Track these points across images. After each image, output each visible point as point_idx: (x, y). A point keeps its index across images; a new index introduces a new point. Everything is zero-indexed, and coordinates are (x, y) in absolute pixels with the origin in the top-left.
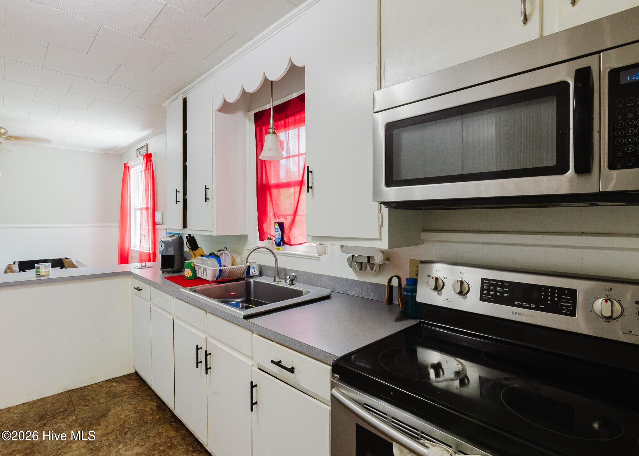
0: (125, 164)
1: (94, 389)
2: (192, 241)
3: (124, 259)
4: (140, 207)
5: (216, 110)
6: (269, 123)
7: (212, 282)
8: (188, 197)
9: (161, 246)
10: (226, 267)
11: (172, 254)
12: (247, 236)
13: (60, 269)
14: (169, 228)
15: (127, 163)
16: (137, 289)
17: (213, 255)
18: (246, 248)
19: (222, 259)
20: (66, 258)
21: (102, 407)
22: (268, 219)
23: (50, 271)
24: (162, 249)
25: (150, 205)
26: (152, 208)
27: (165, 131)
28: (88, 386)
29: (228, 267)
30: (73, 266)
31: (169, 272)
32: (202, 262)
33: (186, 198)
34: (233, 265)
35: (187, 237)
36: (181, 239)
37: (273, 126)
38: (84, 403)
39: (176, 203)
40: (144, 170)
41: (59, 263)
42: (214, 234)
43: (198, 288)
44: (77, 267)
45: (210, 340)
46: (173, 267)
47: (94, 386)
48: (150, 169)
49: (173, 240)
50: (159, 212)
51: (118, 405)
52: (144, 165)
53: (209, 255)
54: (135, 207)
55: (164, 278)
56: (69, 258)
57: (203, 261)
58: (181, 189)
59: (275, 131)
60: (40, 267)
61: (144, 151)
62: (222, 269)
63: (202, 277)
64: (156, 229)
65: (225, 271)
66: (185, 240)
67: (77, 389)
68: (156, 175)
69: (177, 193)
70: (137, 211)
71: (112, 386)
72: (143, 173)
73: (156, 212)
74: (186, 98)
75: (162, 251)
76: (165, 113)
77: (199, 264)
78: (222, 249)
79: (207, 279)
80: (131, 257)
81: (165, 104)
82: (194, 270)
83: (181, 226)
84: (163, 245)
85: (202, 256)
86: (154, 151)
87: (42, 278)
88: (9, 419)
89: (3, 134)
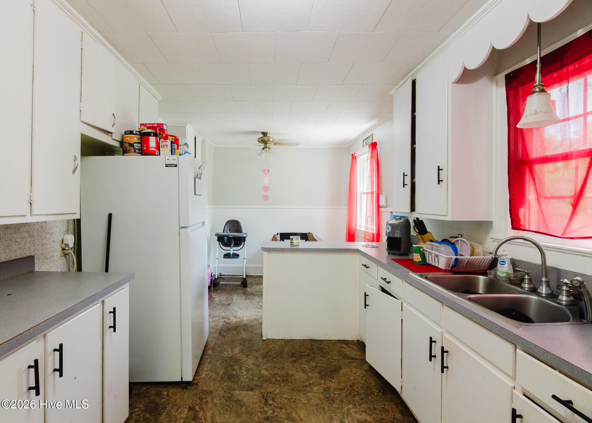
0: (352, 155)
1: (328, 344)
2: (420, 225)
3: (351, 237)
4: (365, 191)
5: (453, 83)
6: (534, 80)
7: (445, 271)
8: (417, 180)
9: (388, 228)
10: (464, 257)
11: (399, 237)
12: (491, 222)
13: (305, 241)
14: (395, 211)
15: (355, 154)
16: (365, 266)
17: (446, 242)
18: (490, 237)
19: (458, 246)
20: (309, 233)
21: (335, 362)
22: (526, 202)
23: (299, 242)
24: (388, 231)
25: (375, 190)
26: (376, 192)
27: (392, 117)
28: (325, 340)
29: (466, 256)
30: (314, 240)
31: (394, 254)
32: (432, 248)
33: (414, 182)
34: (472, 254)
35: (414, 220)
36: (407, 222)
37: (541, 82)
38: (321, 354)
39: (404, 187)
40: (369, 158)
41: (305, 237)
42: (449, 218)
43: (430, 275)
44: (317, 241)
45: (446, 335)
46: (399, 249)
47: (329, 342)
48: (375, 156)
49: (399, 223)
50: (383, 196)
51: (348, 366)
52: (370, 153)
53: (441, 241)
54: (361, 191)
55: (391, 259)
56: (312, 233)
57: (434, 247)
58: (408, 173)
59: (545, 88)
60: (293, 239)
61: (370, 141)
62: (459, 258)
63: (433, 264)
64: (381, 212)
65: (462, 261)
66: (412, 224)
67: (316, 340)
68: (380, 162)
69: (405, 176)
70: (362, 195)
71: (342, 347)
72: (369, 160)
73: (380, 196)
74: (415, 79)
75: (389, 233)
76: (392, 101)
77: (429, 249)
78: (457, 236)
79: (439, 267)
80: (357, 235)
81: (392, 92)
82: (423, 255)
83: (408, 209)
84: (390, 228)
85: (431, 241)
86: (379, 140)
87: (294, 247)
88: (273, 347)
89: (272, 142)
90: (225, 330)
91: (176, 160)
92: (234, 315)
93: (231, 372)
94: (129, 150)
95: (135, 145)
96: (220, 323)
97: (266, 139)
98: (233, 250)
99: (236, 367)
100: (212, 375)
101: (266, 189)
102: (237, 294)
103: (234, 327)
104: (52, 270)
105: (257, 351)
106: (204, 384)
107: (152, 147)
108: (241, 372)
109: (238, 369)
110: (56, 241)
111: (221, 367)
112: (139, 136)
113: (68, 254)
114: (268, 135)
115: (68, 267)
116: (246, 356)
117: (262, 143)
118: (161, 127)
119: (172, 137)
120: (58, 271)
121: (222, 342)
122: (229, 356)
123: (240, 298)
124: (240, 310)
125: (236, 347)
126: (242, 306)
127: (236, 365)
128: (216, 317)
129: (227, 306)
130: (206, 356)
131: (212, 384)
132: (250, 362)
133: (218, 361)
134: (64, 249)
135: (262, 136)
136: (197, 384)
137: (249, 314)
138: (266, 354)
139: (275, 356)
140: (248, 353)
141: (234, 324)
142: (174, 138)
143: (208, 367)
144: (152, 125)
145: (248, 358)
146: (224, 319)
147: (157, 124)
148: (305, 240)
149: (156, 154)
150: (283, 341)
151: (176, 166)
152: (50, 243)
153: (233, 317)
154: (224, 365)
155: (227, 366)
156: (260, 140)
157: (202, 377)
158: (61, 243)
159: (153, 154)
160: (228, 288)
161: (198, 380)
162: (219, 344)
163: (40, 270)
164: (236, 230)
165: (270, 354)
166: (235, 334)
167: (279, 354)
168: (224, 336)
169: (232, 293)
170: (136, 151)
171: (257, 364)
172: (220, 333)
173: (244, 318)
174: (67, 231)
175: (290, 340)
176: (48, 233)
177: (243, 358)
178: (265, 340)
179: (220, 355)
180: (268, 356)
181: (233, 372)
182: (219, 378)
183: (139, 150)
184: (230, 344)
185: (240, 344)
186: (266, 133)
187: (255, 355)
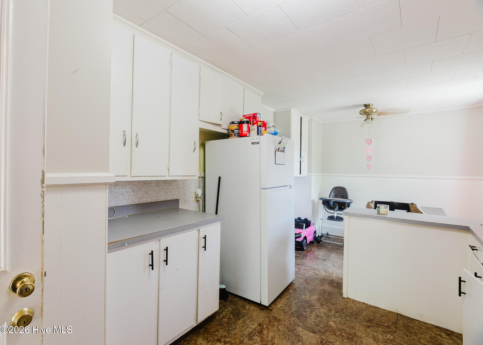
1: (420, 326)
16: (472, 247)
20: (412, 204)
23: (388, 211)
30: (417, 211)
38: (406, 332)
41: (406, 207)
44: (421, 213)
47: (422, 324)
56: (415, 204)
60: (381, 207)
67: (405, 317)
71: (440, 335)
88: (351, 307)
89: (375, 112)
90: (312, 279)
91: (259, 139)
92: (325, 270)
93: (302, 313)
94: (232, 135)
95: (235, 131)
96: (310, 272)
97: (368, 110)
98: (337, 214)
99: (308, 310)
100: (286, 308)
101: (369, 158)
102: (336, 253)
103: (320, 279)
104: (189, 209)
105: (333, 304)
106: (277, 312)
107: (245, 131)
108: (310, 315)
109: (308, 312)
110: (192, 192)
111: (295, 305)
112: (238, 125)
113: (199, 200)
114: (370, 106)
115: (199, 209)
116: (320, 305)
117: (364, 115)
118: (256, 116)
119: (261, 122)
120: (193, 210)
121: (305, 287)
122: (306, 299)
123: (338, 257)
124: (333, 267)
125: (314, 295)
126: (336, 264)
127: (309, 309)
128: (309, 267)
129: (322, 261)
130: (287, 294)
131: (283, 314)
132: (323, 311)
133: (295, 300)
134: (196, 197)
135: (364, 108)
136: (271, 310)
137: (341, 272)
138: (341, 310)
139: (350, 314)
140: (323, 303)
141: (322, 277)
142: (262, 122)
143: (285, 302)
144: (250, 115)
145: (322, 307)
146: (315, 270)
147: (253, 114)
148: (407, 211)
149: (247, 136)
150: (364, 305)
151: (259, 143)
152: (188, 193)
153: (323, 271)
154: (299, 305)
155: (301, 306)
156: (362, 112)
157: (277, 307)
158: (195, 194)
159: (245, 136)
160: (330, 246)
161: (273, 308)
162: (301, 288)
163: (182, 208)
164: (342, 196)
165: (344, 311)
166: (319, 285)
167: (355, 314)
168: (308, 283)
169: (331, 251)
170: (236, 135)
171: (328, 315)
172: (306, 280)
173: (333, 274)
174: (199, 186)
175: (373, 307)
176: (187, 187)
177: (318, 305)
178: (346, 298)
179: (299, 297)
180: (342, 313)
181: (304, 313)
182: (290, 312)
183: (237, 134)
184: (310, 291)
185: (320, 294)
186: (368, 105)
187: (330, 307)
